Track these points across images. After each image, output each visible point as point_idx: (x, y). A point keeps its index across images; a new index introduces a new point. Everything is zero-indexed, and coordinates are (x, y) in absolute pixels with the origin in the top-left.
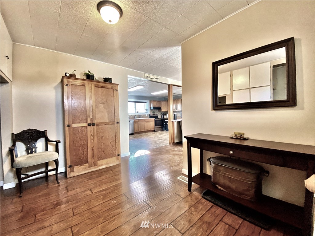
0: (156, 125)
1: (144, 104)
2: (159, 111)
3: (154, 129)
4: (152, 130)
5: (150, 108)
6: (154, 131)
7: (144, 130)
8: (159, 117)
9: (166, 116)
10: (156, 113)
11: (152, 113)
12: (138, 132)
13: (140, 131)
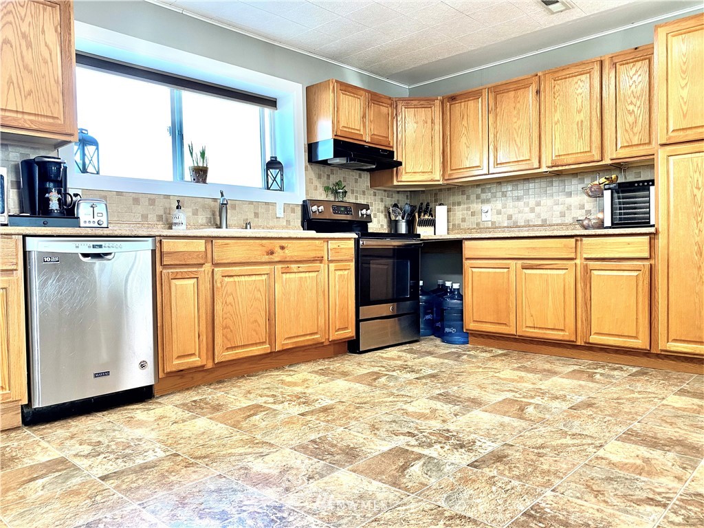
0: (364, 296)
1: (253, 109)
2: (373, 185)
3: (350, 333)
4: (335, 343)
5: (312, 148)
6: (353, 346)
7: (264, 349)
8: (373, 227)
9: (432, 223)
10: (350, 199)
11: (321, 195)
12: (200, 369)
13: (223, 355)
